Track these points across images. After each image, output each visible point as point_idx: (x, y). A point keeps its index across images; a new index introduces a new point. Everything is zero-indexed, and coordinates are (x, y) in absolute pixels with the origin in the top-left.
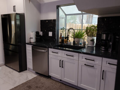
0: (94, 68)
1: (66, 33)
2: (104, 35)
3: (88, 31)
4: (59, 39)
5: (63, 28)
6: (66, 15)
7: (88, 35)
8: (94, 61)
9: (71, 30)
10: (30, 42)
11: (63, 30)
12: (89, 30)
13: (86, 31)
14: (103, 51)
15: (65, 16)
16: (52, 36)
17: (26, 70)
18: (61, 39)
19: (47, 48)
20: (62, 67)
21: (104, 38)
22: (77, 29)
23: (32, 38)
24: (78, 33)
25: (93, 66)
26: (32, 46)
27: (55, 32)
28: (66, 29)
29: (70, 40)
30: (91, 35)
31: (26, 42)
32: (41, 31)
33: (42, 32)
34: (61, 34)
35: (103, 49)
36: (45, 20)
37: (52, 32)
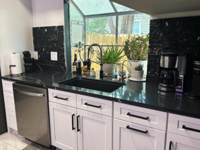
0: (149, 136)
1: (85, 53)
2: (167, 58)
3: (130, 49)
4: (72, 66)
5: (80, 43)
6: (84, 17)
7: (129, 57)
8: (149, 121)
9: (95, 48)
10: (11, 75)
11: (80, 47)
12: (132, 47)
13: (126, 49)
14: (163, 94)
15: (82, 19)
16: (56, 60)
17: (6, 131)
18: (75, 67)
19: (43, 88)
20: (78, 130)
22: (108, 46)
23: (15, 66)
24: (110, 53)
25: (146, 132)
26: (13, 84)
27: (64, 51)
28: (85, 46)
29: (93, 69)
30: (135, 56)
31: (3, 75)
32: (35, 50)
33: (37, 52)
34: (76, 55)
35: (163, 89)
36: (40, 27)
37: (56, 53)
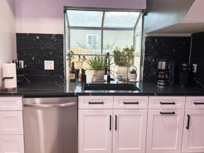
5: (71, 51)
6: (69, 28)
11: (71, 56)
14: (161, 87)
21: (164, 68)
25: (174, 113)
27: (63, 60)
33: (23, 62)
34: (73, 64)
37: (52, 62)
